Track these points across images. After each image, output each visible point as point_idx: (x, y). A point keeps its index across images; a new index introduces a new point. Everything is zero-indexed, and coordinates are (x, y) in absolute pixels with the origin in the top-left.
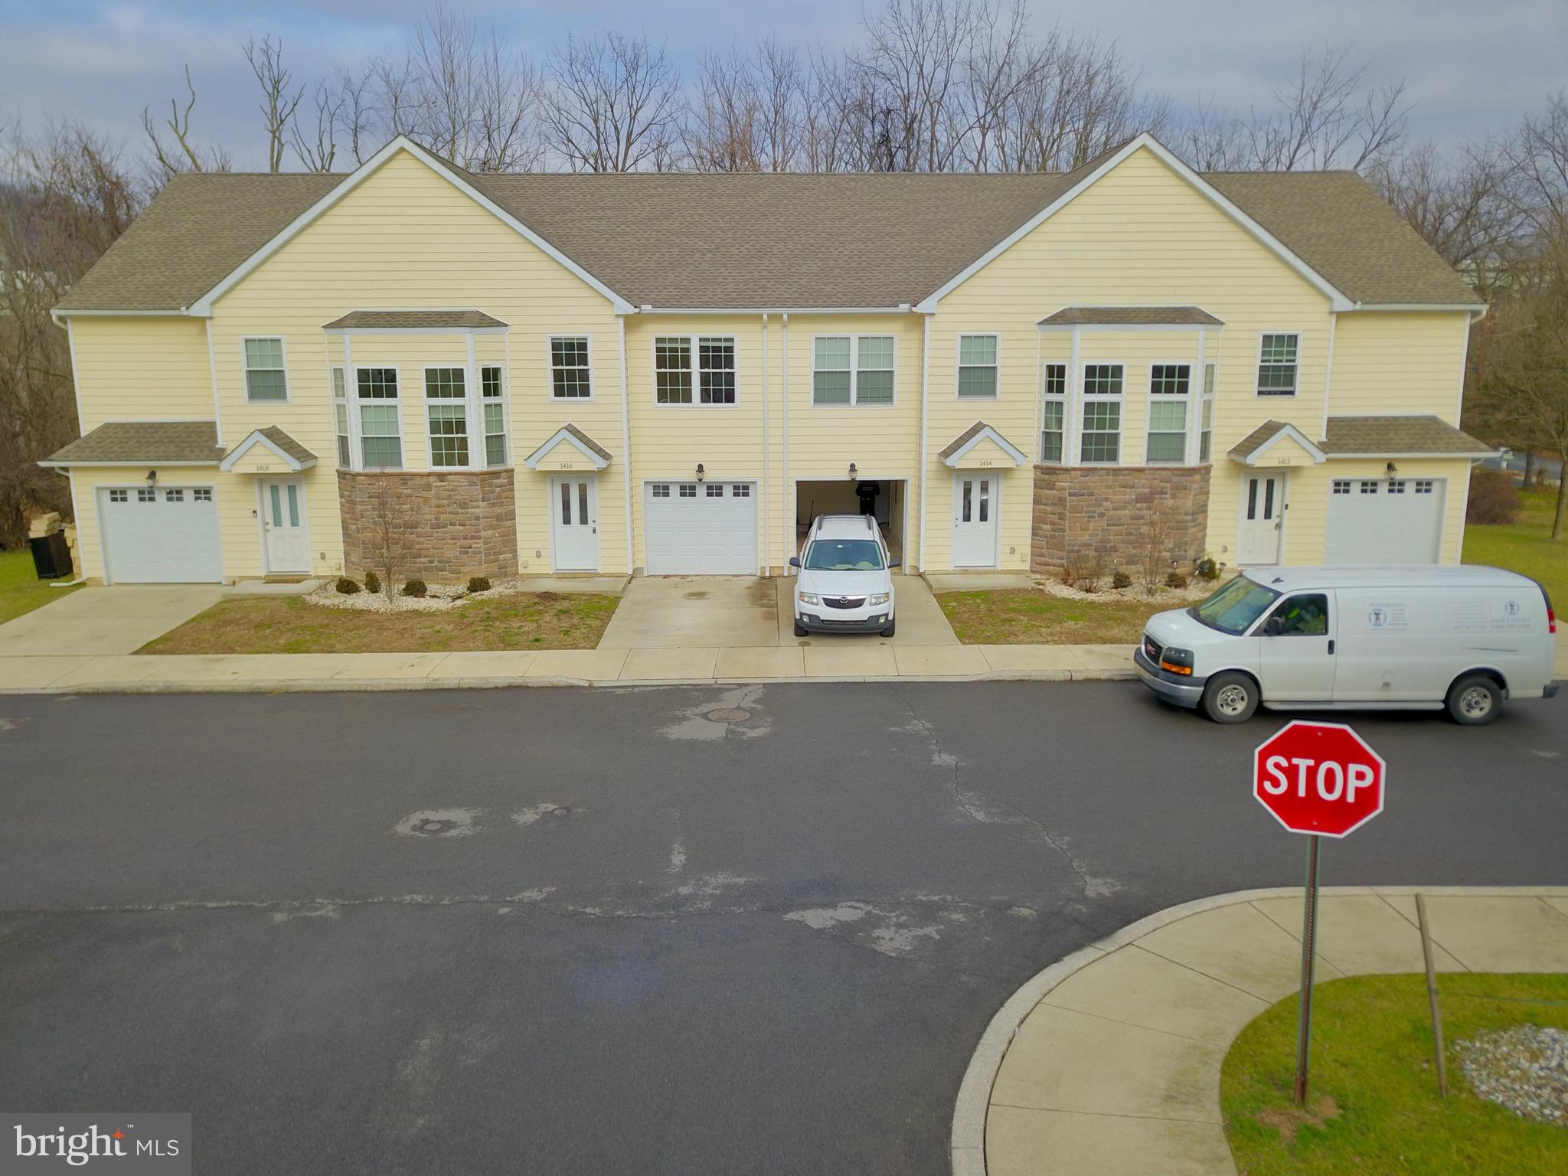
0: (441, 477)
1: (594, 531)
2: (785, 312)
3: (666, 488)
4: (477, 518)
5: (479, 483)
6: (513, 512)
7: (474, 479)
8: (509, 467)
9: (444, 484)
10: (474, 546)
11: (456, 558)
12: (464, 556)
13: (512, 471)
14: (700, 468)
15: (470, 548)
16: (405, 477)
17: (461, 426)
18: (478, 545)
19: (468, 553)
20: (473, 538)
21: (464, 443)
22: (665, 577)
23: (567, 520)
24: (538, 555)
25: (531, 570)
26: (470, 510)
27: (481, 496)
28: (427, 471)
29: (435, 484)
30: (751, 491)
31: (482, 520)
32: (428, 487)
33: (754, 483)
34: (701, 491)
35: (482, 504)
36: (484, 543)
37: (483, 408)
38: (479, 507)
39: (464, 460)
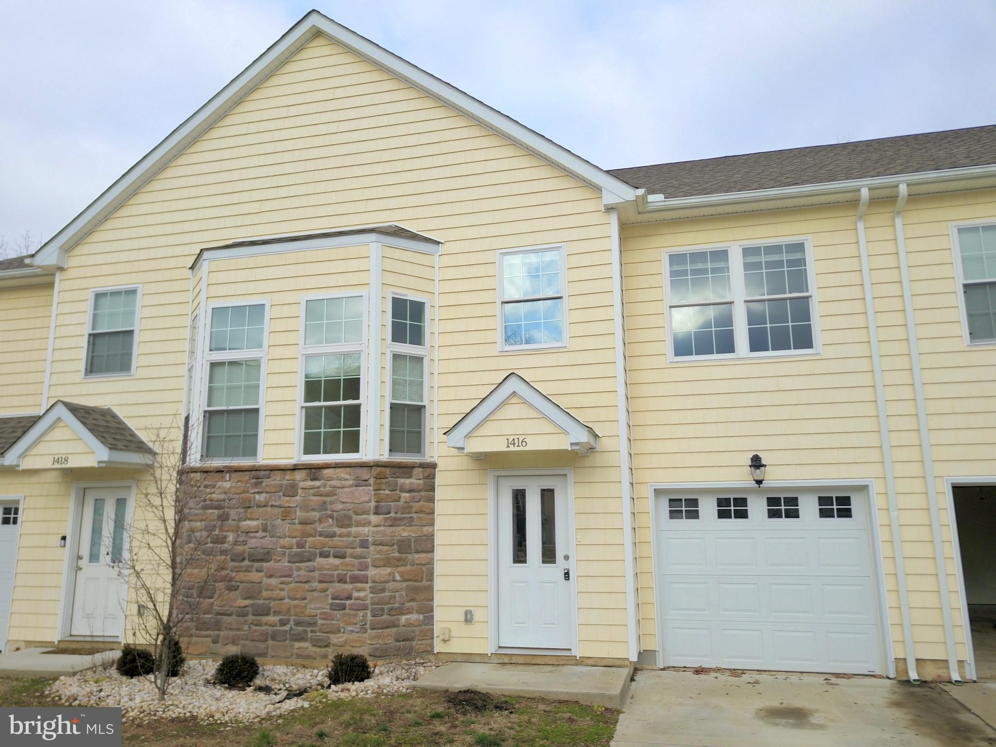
0: (314, 470)
1: (567, 575)
2: (903, 184)
3: (694, 502)
4: (364, 544)
5: (372, 481)
6: (430, 538)
7: (364, 474)
8: (427, 459)
9: (317, 483)
10: (355, 594)
11: (325, 616)
12: (338, 614)
13: (434, 466)
14: (756, 463)
15: (349, 598)
16: (259, 473)
17: (352, 387)
18: (362, 594)
19: (343, 608)
20: (355, 579)
21: (354, 415)
22: (699, 671)
23: (520, 554)
24: (468, 618)
25: (457, 647)
26: (354, 529)
27: (373, 504)
28: (294, 461)
29: (301, 484)
30: (855, 506)
31: (372, 548)
32: (291, 490)
33: (864, 489)
34: (757, 507)
35: (374, 519)
36: (373, 591)
37: (389, 359)
38: (369, 523)
39: (352, 443)
